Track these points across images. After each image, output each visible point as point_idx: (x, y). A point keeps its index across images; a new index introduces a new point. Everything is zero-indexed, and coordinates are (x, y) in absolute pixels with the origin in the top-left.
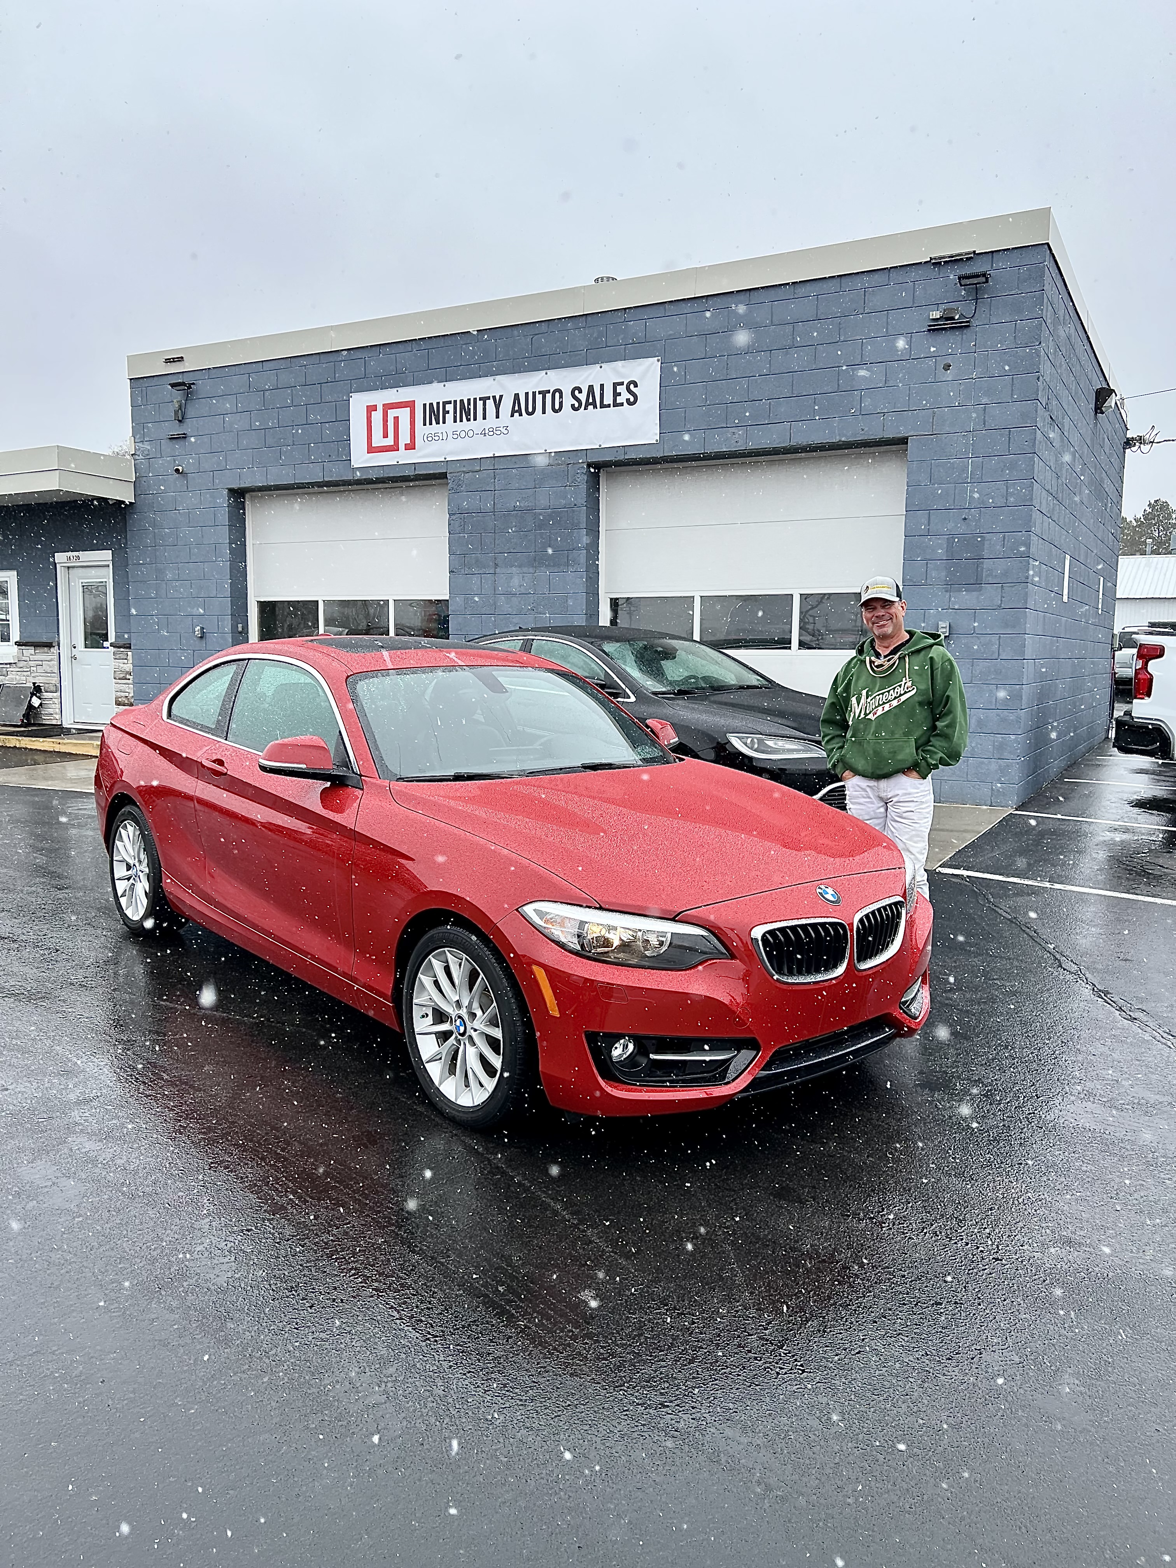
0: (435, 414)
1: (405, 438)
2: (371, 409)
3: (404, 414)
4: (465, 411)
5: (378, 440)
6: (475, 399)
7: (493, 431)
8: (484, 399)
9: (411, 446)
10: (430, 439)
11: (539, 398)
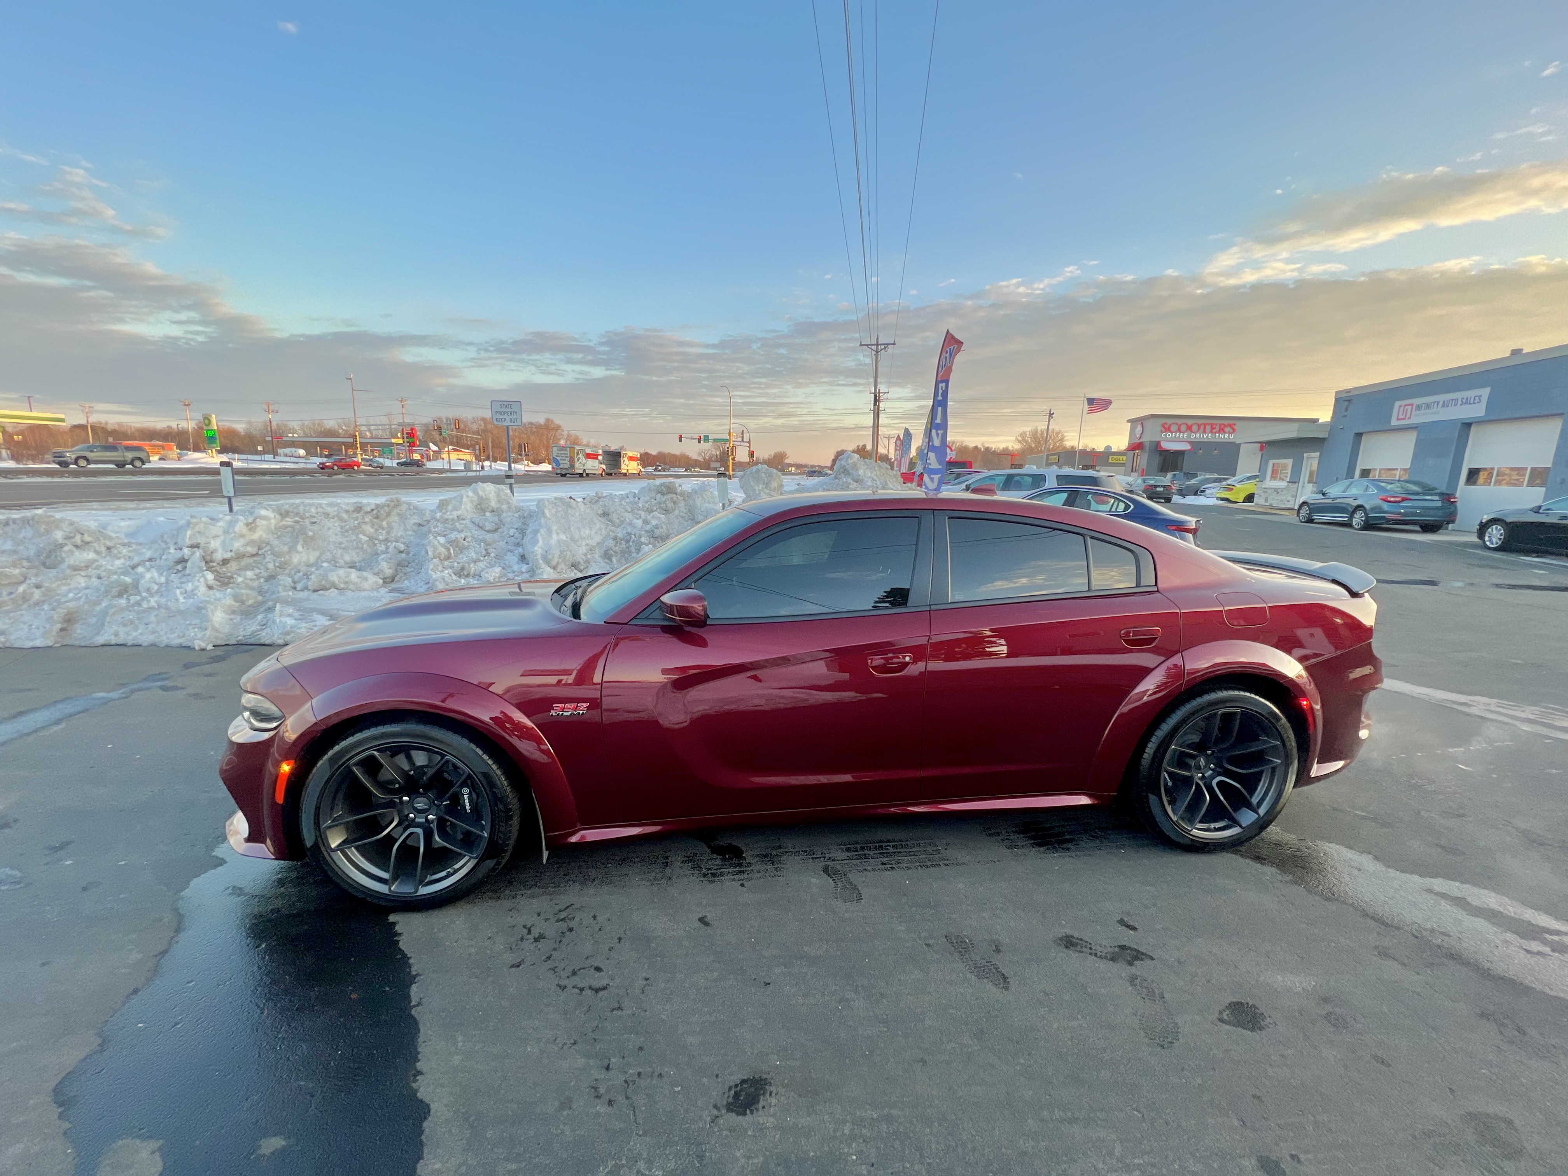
0: (1419, 407)
1: (1408, 416)
2: (1401, 406)
3: (1409, 408)
4: (1428, 406)
5: (1400, 416)
7: (1434, 413)
8: (1434, 402)
9: (1409, 418)
10: (1416, 415)
11: (1451, 401)
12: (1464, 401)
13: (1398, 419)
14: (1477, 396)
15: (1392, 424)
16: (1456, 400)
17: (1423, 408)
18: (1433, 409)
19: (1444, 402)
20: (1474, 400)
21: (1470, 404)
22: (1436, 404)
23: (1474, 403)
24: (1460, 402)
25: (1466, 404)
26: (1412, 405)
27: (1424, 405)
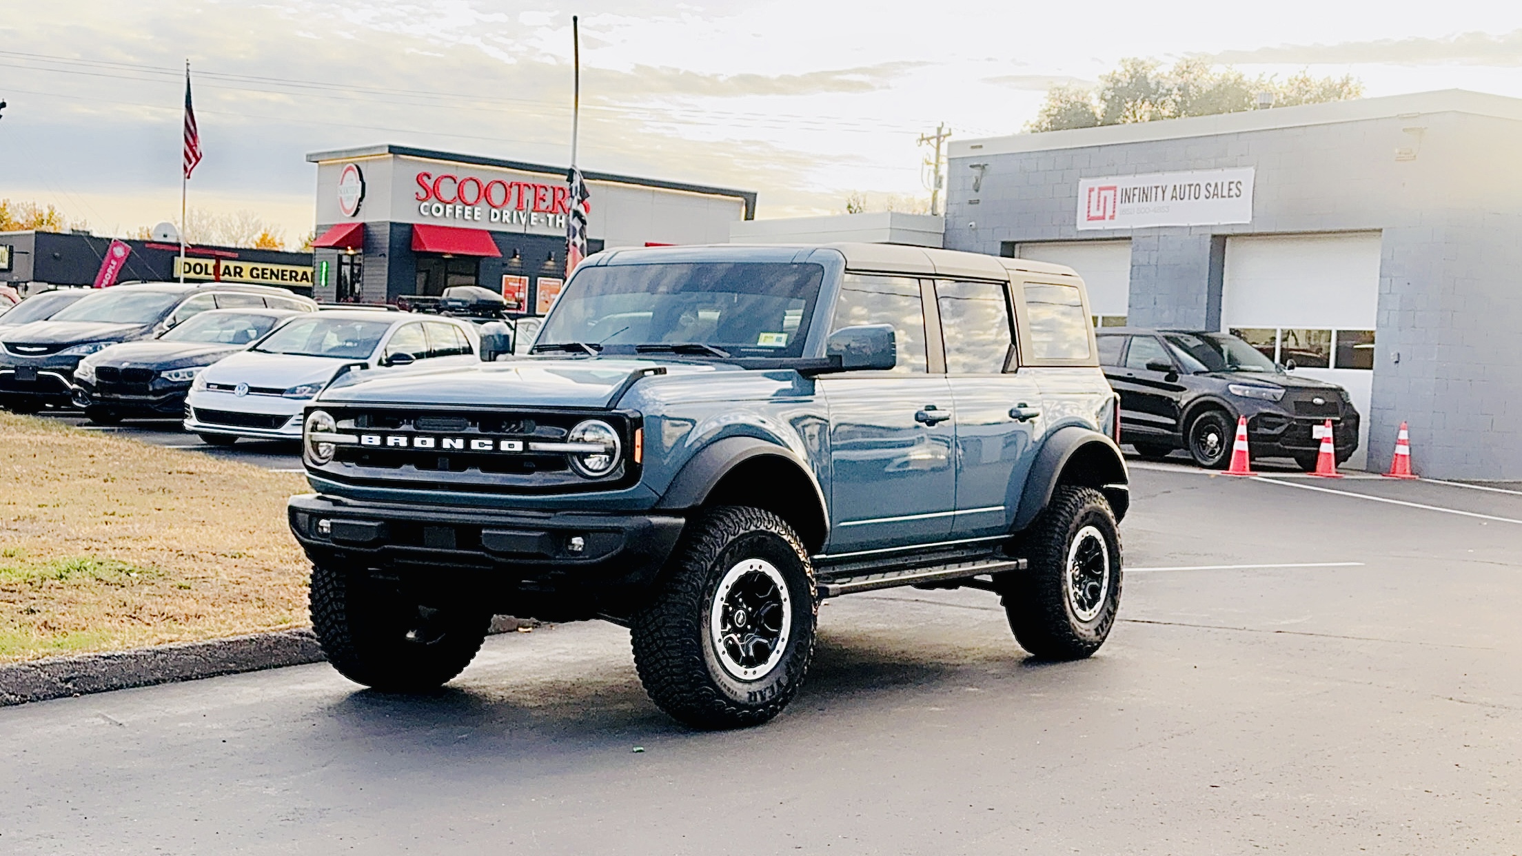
0: (1127, 196)
1: (1109, 213)
2: (1091, 190)
3: (1110, 195)
4: (1145, 195)
5: (1094, 212)
6: (1151, 187)
7: (1159, 210)
8: (1156, 188)
9: (1112, 217)
10: (1123, 213)
11: (1187, 188)
12: (1212, 190)
13: (1090, 218)
14: (1232, 183)
15: (1079, 228)
16: (1198, 187)
17: (1136, 198)
18: (1156, 200)
19: (1175, 187)
20: (1229, 189)
21: (1222, 197)
22: (1160, 190)
23: (1229, 197)
24: (1203, 192)
25: (1215, 197)
26: (1114, 188)
27: (1137, 192)
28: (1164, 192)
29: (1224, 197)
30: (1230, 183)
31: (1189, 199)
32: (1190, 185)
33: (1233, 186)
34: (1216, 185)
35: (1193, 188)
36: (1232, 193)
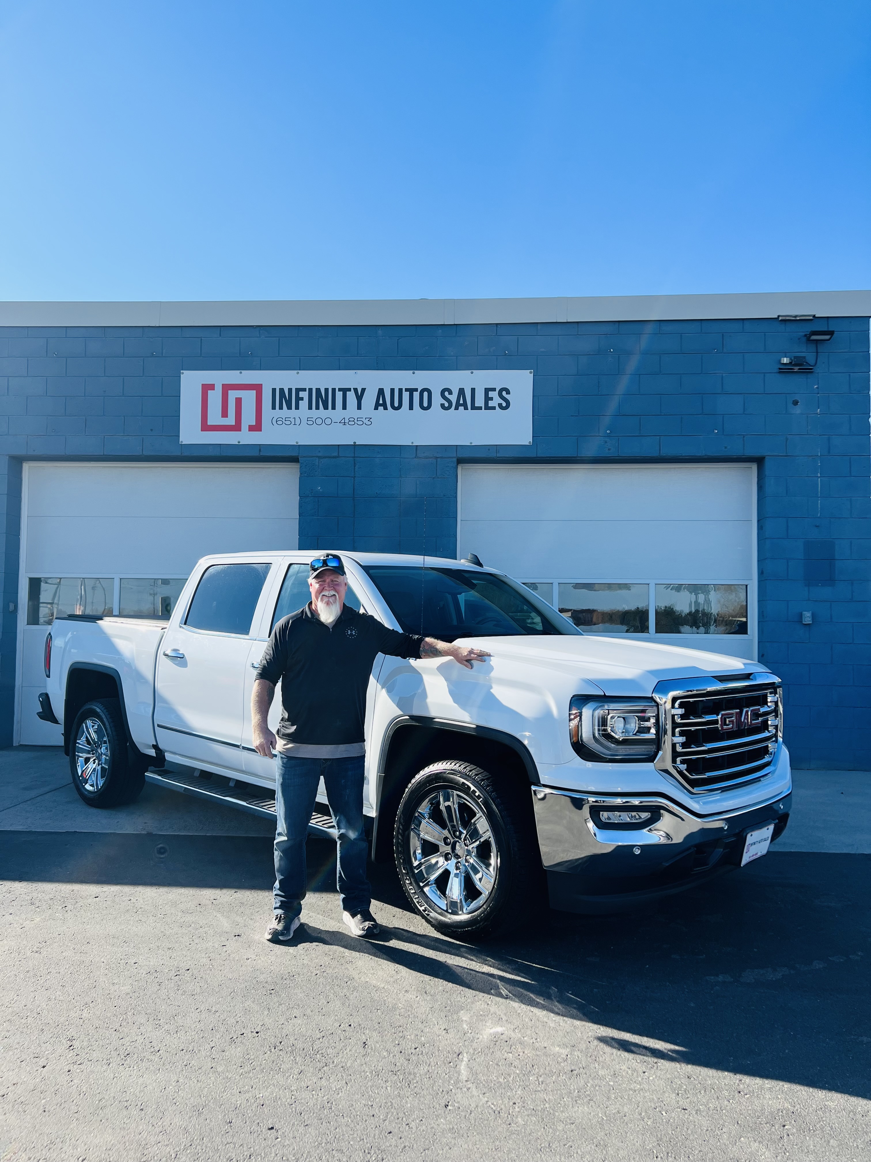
0: (286, 399)
1: (248, 420)
3: (248, 396)
4: (322, 399)
5: (215, 418)
6: (334, 390)
7: (352, 421)
8: (345, 391)
9: (257, 427)
10: (279, 423)
11: (407, 394)
12: (453, 398)
13: (205, 427)
14: (494, 390)
15: (185, 440)
16: (426, 394)
17: (304, 404)
18: (344, 407)
19: (381, 392)
20: (487, 399)
21: (474, 408)
22: (351, 396)
23: (487, 407)
24: (437, 400)
25: (461, 408)
26: (258, 388)
27: (304, 395)
28: (359, 398)
29: (480, 408)
30: (487, 390)
31: (411, 408)
32: (411, 391)
33: (491, 394)
34: (462, 392)
35: (416, 395)
36: (491, 404)
